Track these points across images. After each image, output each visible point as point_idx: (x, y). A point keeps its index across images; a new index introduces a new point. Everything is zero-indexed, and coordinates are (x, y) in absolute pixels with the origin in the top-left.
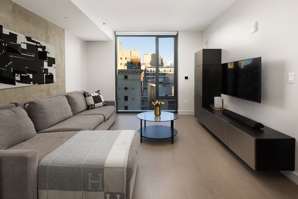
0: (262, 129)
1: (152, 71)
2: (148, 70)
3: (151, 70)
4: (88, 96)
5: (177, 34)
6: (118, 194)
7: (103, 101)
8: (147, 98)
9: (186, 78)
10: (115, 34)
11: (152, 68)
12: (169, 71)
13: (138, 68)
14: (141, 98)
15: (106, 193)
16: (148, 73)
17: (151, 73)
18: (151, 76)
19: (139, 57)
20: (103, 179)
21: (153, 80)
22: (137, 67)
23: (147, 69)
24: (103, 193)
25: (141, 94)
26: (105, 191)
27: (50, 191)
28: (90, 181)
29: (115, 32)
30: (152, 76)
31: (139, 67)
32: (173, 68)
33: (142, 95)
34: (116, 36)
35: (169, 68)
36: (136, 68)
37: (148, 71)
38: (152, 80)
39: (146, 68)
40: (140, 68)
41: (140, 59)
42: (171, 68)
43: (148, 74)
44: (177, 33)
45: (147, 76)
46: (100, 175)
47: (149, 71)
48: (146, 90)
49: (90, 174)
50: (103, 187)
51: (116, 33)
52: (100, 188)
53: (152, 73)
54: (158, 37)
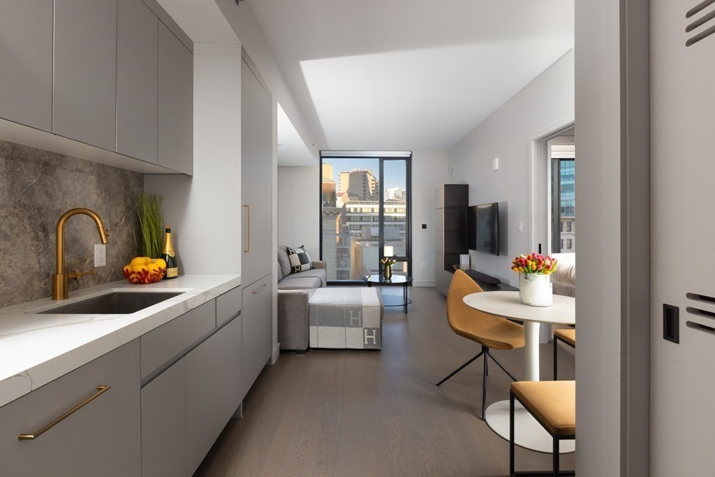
0: (499, 285)
1: (359, 211)
2: (350, 209)
3: (356, 209)
4: (293, 253)
5: (411, 155)
6: (374, 329)
7: (310, 261)
8: (348, 272)
9: (424, 226)
10: (320, 154)
11: (358, 203)
12: (393, 211)
13: (330, 204)
14: (336, 273)
15: (364, 329)
16: (349, 215)
17: (355, 215)
18: (355, 223)
19: (331, 179)
20: (362, 316)
21: (360, 231)
22: (329, 202)
23: (348, 206)
24: (362, 329)
25: (335, 263)
26: (364, 326)
27: (319, 327)
28: (352, 318)
29: (320, 152)
30: (358, 223)
31: (332, 202)
32: (403, 204)
33: (339, 265)
34: (321, 158)
35: (392, 204)
36: (327, 203)
37: (350, 212)
38: (358, 232)
39: (345, 204)
40: (335, 205)
41: (334, 185)
42: (396, 203)
43: (349, 219)
44: (410, 153)
45: (348, 224)
46: (360, 313)
47: (352, 210)
48: (346, 255)
49: (351, 312)
50: (362, 323)
51: (322, 152)
52: (360, 324)
53: (358, 215)
54: (382, 159)
